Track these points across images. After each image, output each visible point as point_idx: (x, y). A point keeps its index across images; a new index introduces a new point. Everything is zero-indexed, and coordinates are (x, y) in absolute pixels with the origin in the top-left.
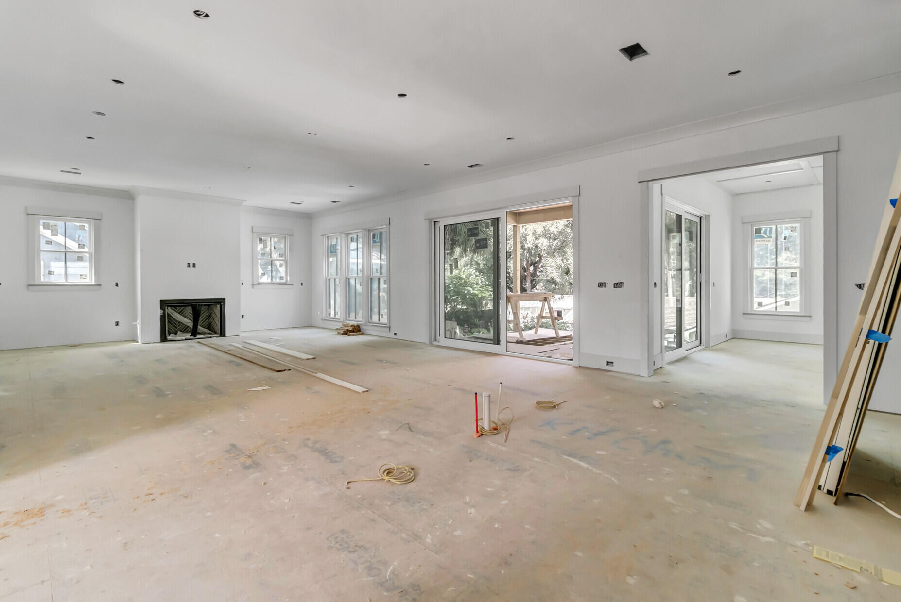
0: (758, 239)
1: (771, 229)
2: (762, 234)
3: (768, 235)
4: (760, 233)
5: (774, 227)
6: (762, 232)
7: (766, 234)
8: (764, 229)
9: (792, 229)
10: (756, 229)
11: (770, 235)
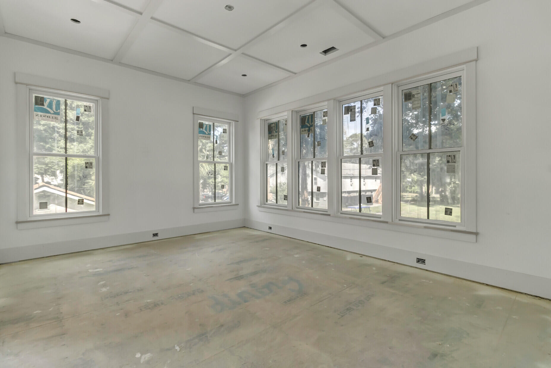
0: (40, 113)
1: (58, 103)
2: (45, 107)
3: (55, 110)
4: (43, 105)
5: (62, 100)
6: (46, 104)
7: (51, 108)
8: (48, 101)
9: (86, 109)
10: (36, 97)
11: (56, 110)
